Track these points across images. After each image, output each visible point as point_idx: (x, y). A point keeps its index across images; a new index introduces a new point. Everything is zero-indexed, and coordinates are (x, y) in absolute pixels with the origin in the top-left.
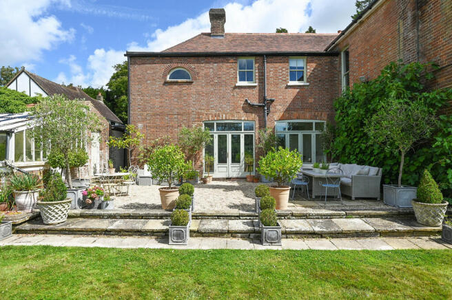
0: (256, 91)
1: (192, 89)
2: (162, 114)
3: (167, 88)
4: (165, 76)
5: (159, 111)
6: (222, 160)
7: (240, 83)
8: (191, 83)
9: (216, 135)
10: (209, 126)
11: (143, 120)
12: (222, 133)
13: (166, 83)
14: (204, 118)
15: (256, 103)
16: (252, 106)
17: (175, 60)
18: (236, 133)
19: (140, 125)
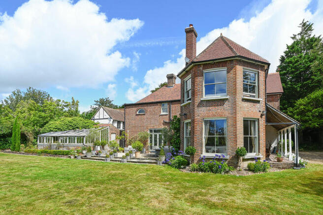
0: (168, 117)
1: (145, 117)
2: (135, 127)
3: (137, 117)
4: (136, 112)
5: (134, 125)
6: (156, 144)
7: (162, 113)
8: (144, 114)
9: (153, 134)
10: (151, 131)
11: (129, 129)
12: (156, 134)
13: (137, 115)
14: (149, 128)
15: (168, 121)
16: (166, 123)
17: (140, 106)
18: (160, 133)
19: (128, 131)
